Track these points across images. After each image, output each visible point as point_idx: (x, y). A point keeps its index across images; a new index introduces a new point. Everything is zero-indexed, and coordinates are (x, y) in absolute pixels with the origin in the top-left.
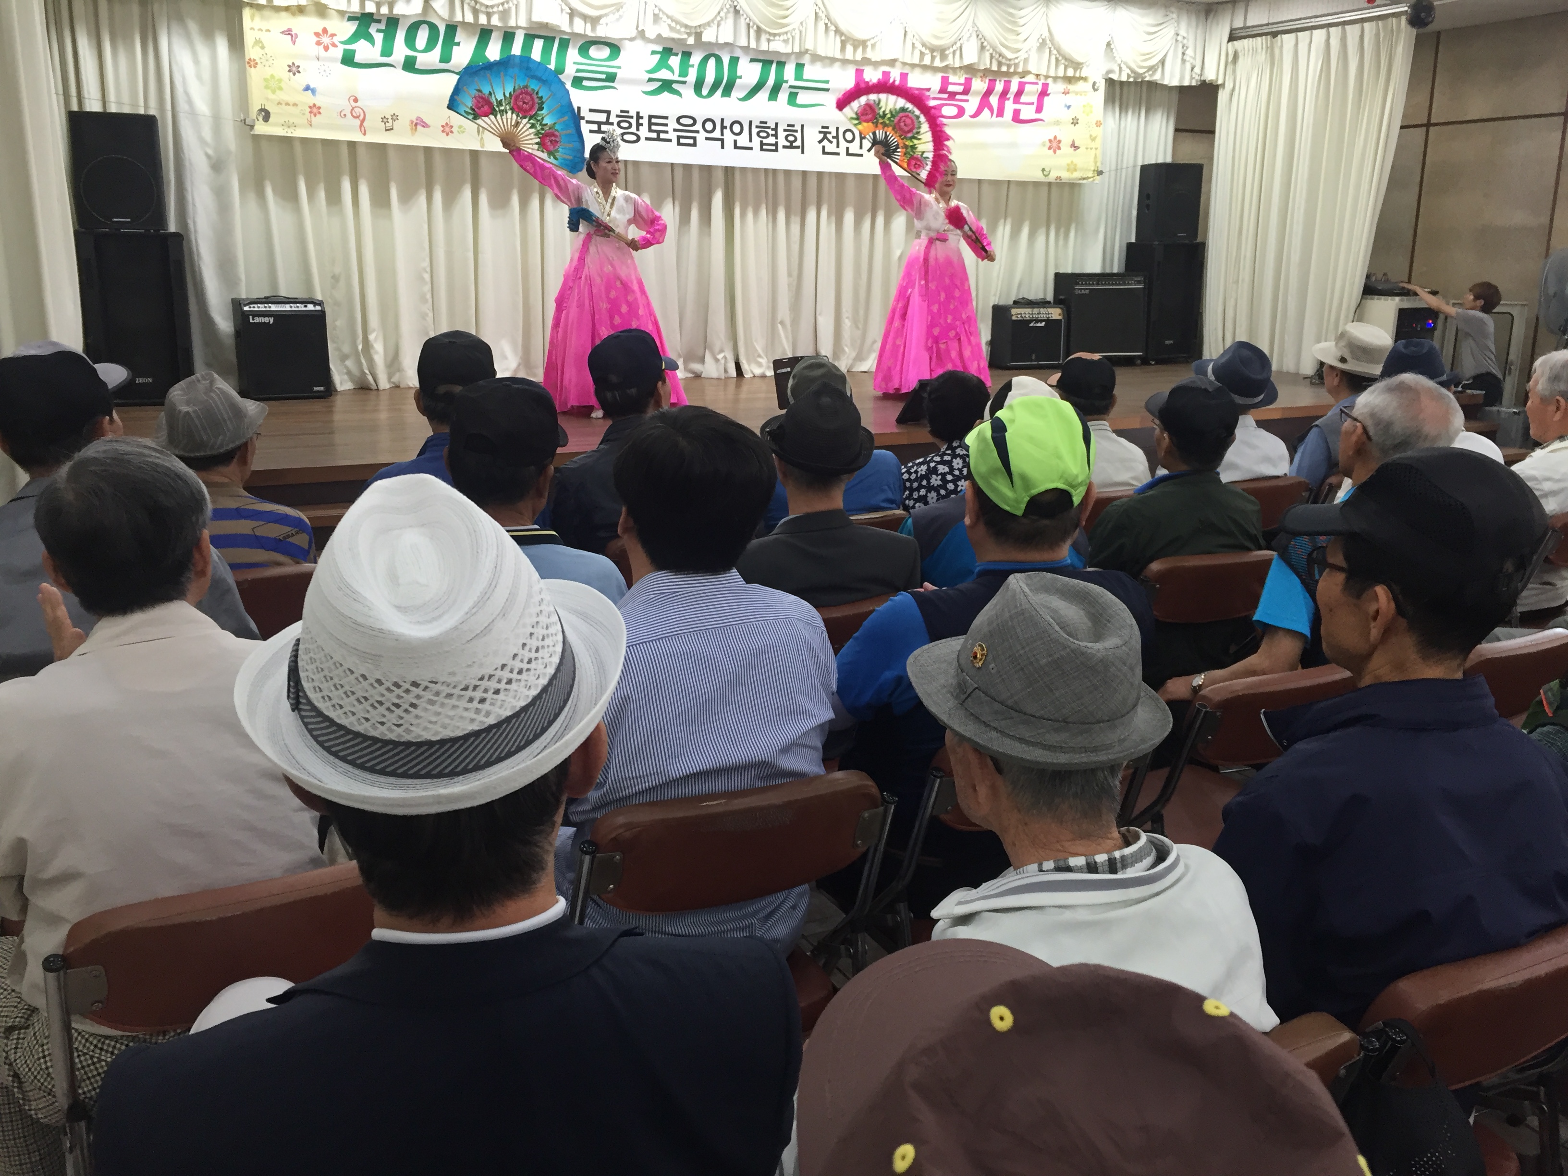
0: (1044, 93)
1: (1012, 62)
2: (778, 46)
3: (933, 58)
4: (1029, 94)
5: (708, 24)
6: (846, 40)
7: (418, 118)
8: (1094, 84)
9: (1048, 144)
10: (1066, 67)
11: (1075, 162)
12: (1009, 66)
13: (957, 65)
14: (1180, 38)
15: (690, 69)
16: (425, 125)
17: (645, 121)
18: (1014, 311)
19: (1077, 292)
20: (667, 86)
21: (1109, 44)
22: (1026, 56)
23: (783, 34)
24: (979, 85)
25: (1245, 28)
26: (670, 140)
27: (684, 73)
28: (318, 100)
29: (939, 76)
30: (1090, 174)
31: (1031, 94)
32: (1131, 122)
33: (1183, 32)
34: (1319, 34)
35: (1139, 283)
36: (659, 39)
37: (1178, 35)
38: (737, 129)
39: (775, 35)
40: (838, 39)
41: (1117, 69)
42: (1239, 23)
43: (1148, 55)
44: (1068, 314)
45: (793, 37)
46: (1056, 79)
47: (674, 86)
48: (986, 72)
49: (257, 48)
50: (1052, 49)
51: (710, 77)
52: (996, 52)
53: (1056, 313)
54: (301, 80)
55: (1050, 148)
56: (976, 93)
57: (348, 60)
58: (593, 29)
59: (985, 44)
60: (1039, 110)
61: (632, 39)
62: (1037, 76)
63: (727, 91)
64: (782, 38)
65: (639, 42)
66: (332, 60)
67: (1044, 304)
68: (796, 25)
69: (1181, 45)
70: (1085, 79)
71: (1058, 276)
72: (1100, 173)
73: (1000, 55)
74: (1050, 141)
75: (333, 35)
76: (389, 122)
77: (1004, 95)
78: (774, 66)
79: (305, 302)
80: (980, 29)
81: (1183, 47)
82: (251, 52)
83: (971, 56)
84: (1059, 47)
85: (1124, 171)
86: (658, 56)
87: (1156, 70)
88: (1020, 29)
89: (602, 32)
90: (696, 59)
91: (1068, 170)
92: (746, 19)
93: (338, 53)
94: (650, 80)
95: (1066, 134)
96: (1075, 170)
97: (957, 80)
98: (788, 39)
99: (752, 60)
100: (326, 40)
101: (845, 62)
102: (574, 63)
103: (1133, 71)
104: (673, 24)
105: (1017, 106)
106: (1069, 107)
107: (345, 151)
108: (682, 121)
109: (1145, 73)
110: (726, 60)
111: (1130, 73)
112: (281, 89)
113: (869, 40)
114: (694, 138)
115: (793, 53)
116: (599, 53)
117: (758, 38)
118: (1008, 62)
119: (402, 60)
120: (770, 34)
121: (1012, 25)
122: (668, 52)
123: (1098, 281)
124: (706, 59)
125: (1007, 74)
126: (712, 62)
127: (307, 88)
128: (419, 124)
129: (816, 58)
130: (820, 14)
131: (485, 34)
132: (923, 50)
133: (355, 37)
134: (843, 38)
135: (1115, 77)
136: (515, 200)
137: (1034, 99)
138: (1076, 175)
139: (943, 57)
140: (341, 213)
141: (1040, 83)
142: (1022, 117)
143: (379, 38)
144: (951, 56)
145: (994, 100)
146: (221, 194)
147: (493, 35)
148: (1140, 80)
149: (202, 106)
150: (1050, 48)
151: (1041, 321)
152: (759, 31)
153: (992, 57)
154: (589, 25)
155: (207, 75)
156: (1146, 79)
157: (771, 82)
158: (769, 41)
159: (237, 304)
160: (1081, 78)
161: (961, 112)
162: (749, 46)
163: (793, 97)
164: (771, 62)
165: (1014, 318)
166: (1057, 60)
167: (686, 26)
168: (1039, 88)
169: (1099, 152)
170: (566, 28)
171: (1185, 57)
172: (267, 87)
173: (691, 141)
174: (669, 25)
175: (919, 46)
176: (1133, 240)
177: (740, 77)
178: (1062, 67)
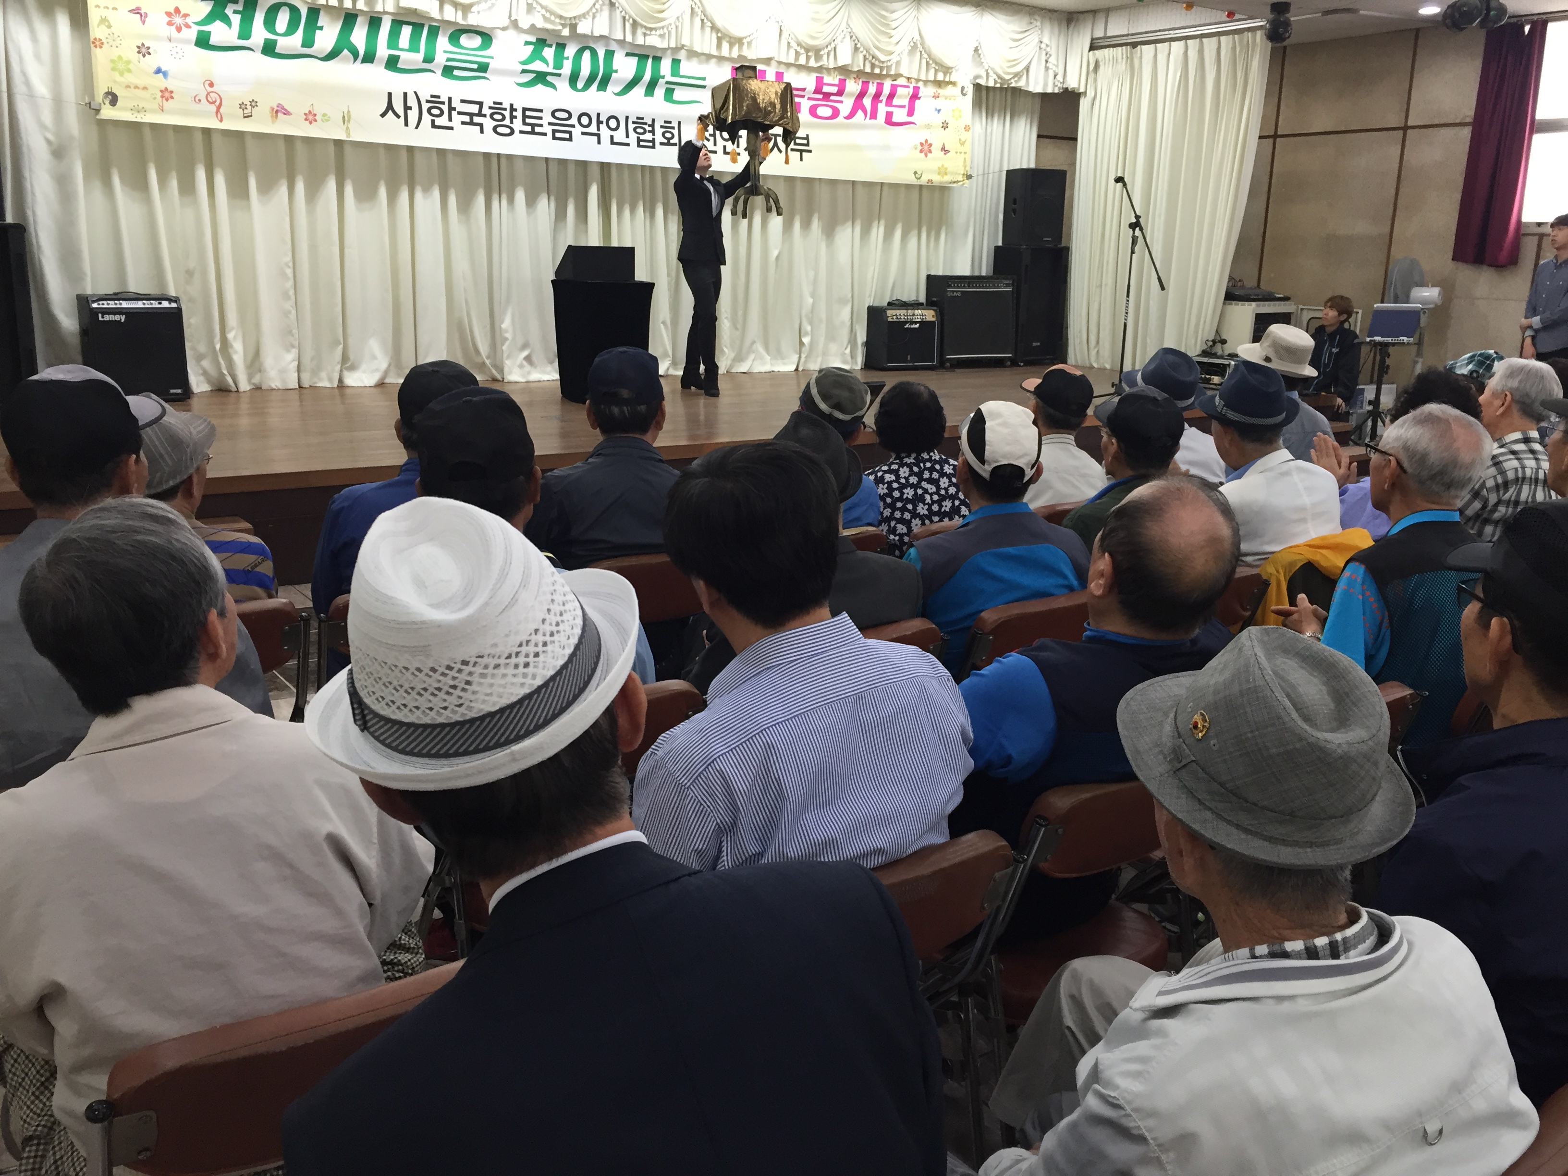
0: (915, 97)
1: (885, 65)
2: (653, 40)
3: (808, 58)
4: (901, 97)
5: (584, 16)
6: (722, 36)
7: (279, 105)
8: (963, 88)
9: (920, 148)
10: (936, 71)
11: (945, 166)
12: (882, 69)
13: (831, 66)
14: (1043, 46)
15: (565, 61)
16: (287, 113)
17: (519, 114)
18: (889, 313)
19: (949, 294)
20: (541, 78)
21: (976, 50)
22: (898, 59)
23: (660, 28)
24: (853, 87)
25: (1105, 37)
26: (545, 134)
27: (558, 65)
28: (170, 83)
29: (814, 76)
30: (960, 178)
31: (902, 97)
32: (996, 126)
33: (1046, 40)
34: (1177, 46)
35: (1008, 286)
36: (533, 29)
37: (1041, 42)
38: (613, 123)
39: (651, 29)
40: (714, 36)
41: (984, 75)
42: (1099, 33)
43: (1014, 62)
44: (941, 315)
45: (669, 32)
46: (926, 82)
47: (549, 78)
48: (860, 73)
49: (103, 27)
50: (923, 53)
51: (585, 70)
52: (870, 54)
53: (929, 315)
54: (151, 62)
55: (921, 151)
56: (850, 95)
57: (203, 41)
58: (465, 17)
59: (859, 46)
60: (911, 113)
61: (504, 29)
62: (909, 79)
63: (604, 84)
64: (658, 32)
65: (512, 32)
66: (186, 41)
67: (916, 305)
68: (672, 20)
69: (1044, 53)
70: (954, 84)
71: (929, 278)
72: (969, 177)
73: (873, 57)
74: (922, 144)
75: (188, 15)
76: (247, 109)
77: (877, 97)
78: (650, 60)
79: (160, 299)
80: (854, 30)
81: (1046, 54)
82: (96, 31)
83: (845, 57)
84: (930, 52)
85: (991, 176)
86: (532, 47)
87: (1021, 76)
88: (892, 32)
89: (473, 20)
90: (570, 51)
91: (939, 174)
92: (621, 12)
93: (192, 34)
94: (524, 71)
95: (937, 138)
96: (946, 174)
97: (831, 80)
98: (665, 34)
99: (628, 54)
100: (178, 20)
101: (721, 59)
102: (445, 52)
103: (999, 77)
104: (548, 15)
105: (890, 109)
106: (939, 111)
107: (198, 137)
108: (557, 114)
109: (1011, 79)
110: (601, 53)
111: (997, 79)
112: (129, 71)
113: (746, 38)
114: (570, 133)
115: (669, 48)
116: (470, 42)
117: (634, 33)
118: (881, 65)
119: (262, 43)
120: (646, 28)
121: (884, 28)
122: (542, 43)
123: (969, 283)
124: (581, 51)
125: (879, 76)
126: (587, 55)
127: (158, 71)
128: (280, 111)
129: (692, 54)
130: (697, 9)
131: (350, 19)
132: (799, 49)
133: (210, 18)
134: (719, 35)
135: (982, 82)
136: (383, 192)
137: (906, 102)
138: (947, 178)
139: (818, 57)
140: (195, 202)
141: (912, 86)
142: (895, 119)
143: (236, 19)
144: (825, 57)
145: (867, 102)
146: (63, 181)
147: (359, 19)
148: (1006, 86)
149: (42, 88)
150: (921, 52)
151: (916, 323)
152: (635, 24)
153: (865, 58)
154: (460, 13)
155: (46, 54)
156: (1012, 85)
157: (647, 77)
158: (645, 35)
159: (83, 302)
160: (950, 83)
161: (836, 113)
162: (625, 39)
163: (669, 93)
164: (647, 57)
165: (890, 319)
166: (927, 63)
167: (561, 17)
168: (911, 91)
169: (968, 156)
170: (435, 14)
171: (1048, 65)
172: (113, 69)
173: (567, 136)
174: (543, 16)
175: (794, 45)
176: (1000, 244)
177: (616, 71)
178: (932, 71)
